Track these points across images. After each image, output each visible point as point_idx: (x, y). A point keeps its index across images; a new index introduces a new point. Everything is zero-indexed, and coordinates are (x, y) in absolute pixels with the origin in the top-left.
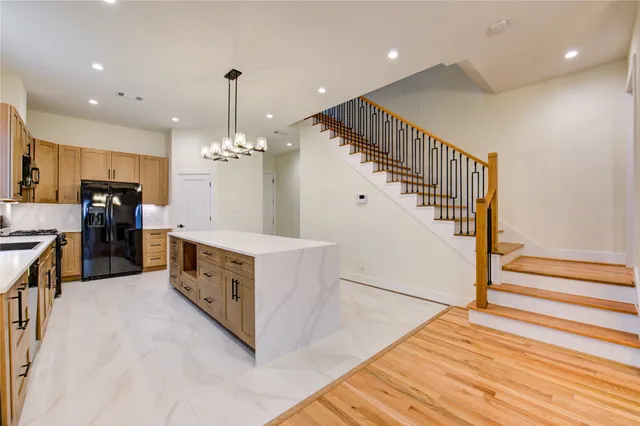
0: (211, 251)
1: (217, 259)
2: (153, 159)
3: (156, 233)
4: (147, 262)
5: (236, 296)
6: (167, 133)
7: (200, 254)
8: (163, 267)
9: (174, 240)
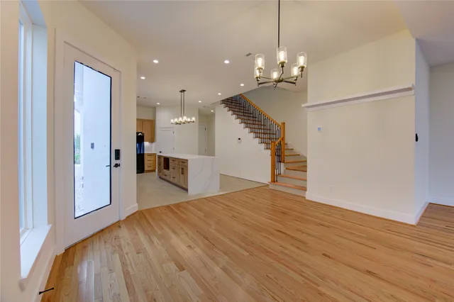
0: (174, 159)
1: (176, 162)
2: (148, 121)
3: (150, 155)
4: (146, 168)
5: (183, 173)
6: (154, 109)
7: (170, 161)
8: (154, 171)
9: (160, 157)
